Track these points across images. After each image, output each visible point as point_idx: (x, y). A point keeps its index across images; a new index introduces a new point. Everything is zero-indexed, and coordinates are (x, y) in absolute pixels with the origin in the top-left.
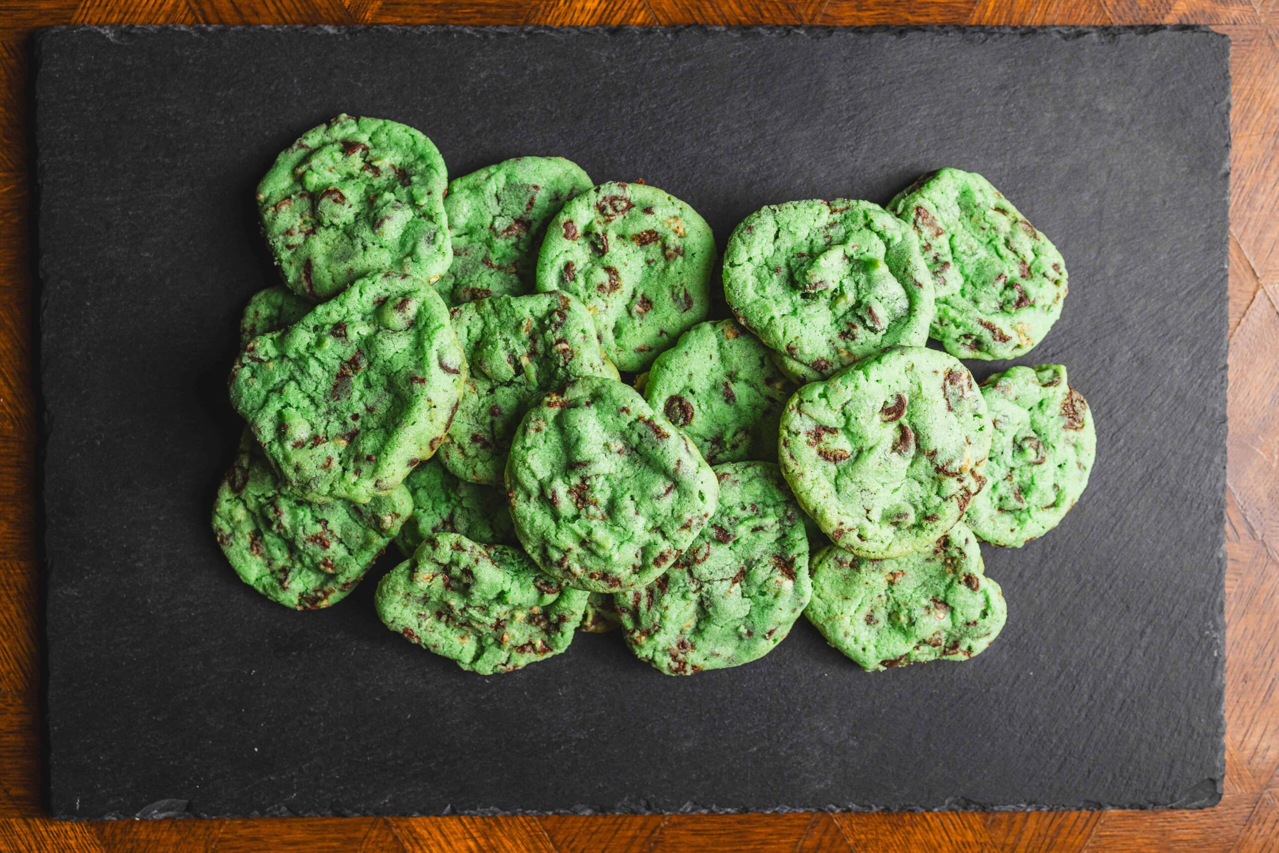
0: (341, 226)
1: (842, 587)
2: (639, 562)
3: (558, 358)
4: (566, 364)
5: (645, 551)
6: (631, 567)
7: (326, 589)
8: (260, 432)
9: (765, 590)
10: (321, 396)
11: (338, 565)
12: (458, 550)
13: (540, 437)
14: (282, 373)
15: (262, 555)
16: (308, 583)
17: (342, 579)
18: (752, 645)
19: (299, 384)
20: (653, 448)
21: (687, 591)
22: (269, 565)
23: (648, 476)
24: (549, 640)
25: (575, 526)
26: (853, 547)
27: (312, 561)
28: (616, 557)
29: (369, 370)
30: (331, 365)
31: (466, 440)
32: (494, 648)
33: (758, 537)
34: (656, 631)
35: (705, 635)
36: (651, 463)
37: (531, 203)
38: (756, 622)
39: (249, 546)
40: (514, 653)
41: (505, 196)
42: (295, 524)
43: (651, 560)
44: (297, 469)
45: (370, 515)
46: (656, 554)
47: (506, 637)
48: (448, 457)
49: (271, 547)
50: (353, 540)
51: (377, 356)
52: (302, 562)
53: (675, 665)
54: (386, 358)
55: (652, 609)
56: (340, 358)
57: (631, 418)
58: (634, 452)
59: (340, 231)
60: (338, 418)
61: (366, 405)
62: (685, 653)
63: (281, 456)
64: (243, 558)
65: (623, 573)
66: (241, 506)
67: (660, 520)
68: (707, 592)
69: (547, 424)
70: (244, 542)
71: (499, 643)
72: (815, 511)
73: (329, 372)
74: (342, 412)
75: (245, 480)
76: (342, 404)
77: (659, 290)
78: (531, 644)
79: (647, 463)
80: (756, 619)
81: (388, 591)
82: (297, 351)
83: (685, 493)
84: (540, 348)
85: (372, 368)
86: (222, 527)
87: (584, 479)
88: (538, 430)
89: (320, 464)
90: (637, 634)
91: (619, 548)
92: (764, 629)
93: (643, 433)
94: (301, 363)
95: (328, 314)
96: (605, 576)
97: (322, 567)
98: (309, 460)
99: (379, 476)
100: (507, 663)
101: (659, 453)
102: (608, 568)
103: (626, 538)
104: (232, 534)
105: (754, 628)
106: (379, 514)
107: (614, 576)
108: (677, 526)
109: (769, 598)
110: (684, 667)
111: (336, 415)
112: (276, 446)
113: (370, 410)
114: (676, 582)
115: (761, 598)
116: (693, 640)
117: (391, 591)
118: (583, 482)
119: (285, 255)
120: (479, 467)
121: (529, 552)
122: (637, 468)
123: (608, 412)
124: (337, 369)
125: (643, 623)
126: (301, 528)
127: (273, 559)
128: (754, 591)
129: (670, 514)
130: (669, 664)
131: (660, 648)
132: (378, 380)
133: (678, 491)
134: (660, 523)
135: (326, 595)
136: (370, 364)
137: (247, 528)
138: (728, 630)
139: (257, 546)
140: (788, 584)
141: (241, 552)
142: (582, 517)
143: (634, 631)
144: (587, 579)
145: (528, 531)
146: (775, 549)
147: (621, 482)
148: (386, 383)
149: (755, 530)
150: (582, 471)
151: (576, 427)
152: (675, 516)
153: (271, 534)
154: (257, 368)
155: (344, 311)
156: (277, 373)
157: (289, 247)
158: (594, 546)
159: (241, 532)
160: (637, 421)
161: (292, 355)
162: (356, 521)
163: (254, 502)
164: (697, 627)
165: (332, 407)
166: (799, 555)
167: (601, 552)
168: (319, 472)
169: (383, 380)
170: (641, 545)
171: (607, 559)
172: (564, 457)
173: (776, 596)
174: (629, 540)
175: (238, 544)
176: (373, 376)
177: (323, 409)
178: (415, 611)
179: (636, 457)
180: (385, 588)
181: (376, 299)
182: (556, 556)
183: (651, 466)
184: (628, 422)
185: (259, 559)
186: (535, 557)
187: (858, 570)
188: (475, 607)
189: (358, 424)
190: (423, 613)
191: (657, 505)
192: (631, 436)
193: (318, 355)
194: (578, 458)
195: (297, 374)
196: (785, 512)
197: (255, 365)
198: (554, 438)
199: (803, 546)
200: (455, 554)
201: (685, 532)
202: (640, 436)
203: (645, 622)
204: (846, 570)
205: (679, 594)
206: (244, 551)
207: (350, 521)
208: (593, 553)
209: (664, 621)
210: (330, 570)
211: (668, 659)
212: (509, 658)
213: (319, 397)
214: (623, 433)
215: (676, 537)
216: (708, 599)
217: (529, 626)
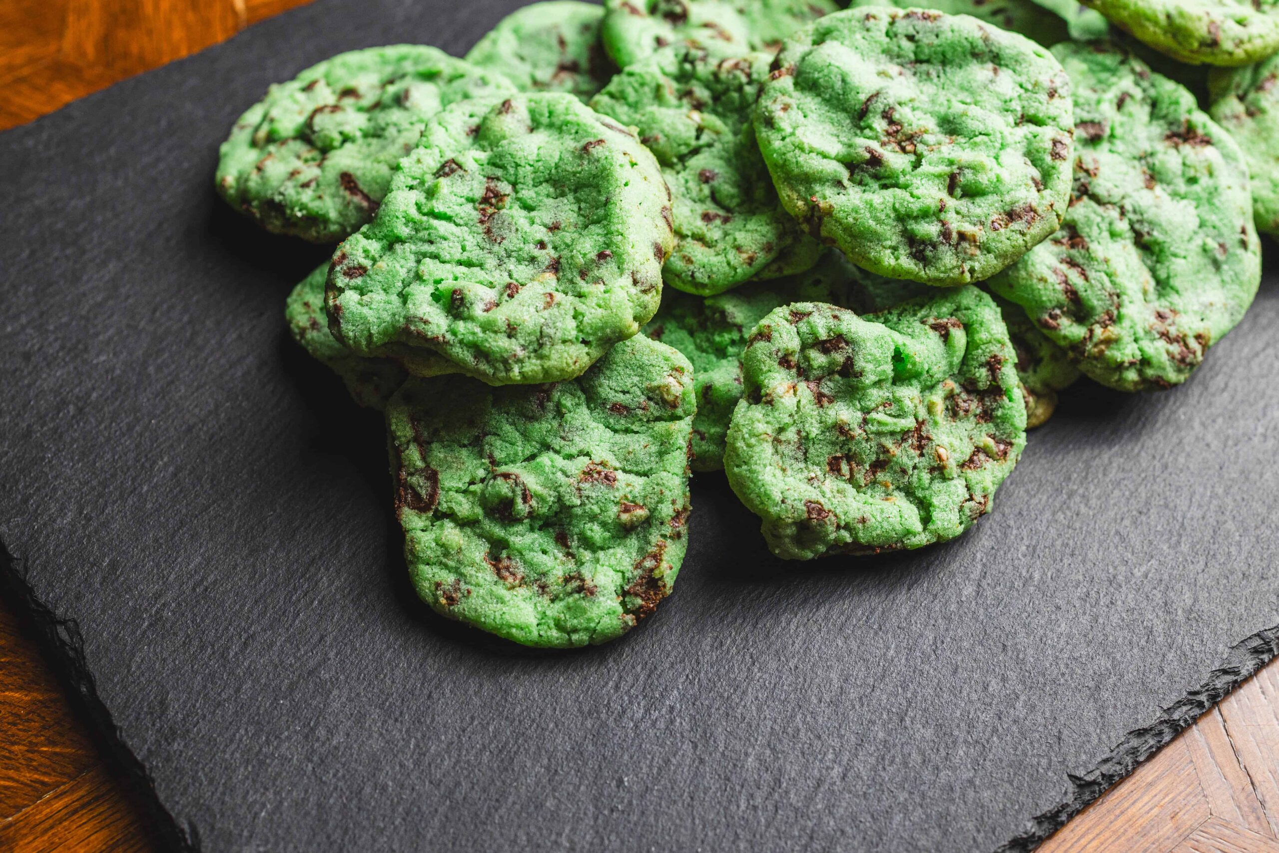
0: (358, 134)
1: (1263, 146)
2: (1036, 174)
3: (735, 77)
4: (749, 75)
5: (1032, 156)
6: (1031, 183)
7: (652, 549)
8: (426, 322)
9: (1191, 173)
10: (478, 251)
11: (645, 497)
12: (800, 319)
13: (795, 115)
14: (402, 262)
15: (523, 582)
16: (619, 563)
17: (666, 510)
18: (1237, 268)
19: (435, 257)
20: (937, 36)
21: (1110, 224)
22: (543, 588)
23: (957, 76)
24: (997, 425)
25: (925, 168)
26: (1242, 42)
27: (604, 525)
28: (1005, 175)
29: (517, 192)
30: (462, 215)
31: (699, 225)
32: (937, 485)
33: (1130, 115)
34: (1119, 307)
35: (1175, 282)
36: (949, 55)
37: (562, 43)
38: (1218, 224)
39: (496, 578)
40: (970, 474)
41: (526, 51)
42: (547, 478)
43: (1048, 159)
44: (511, 331)
45: (643, 399)
46: (1049, 145)
47: (941, 451)
48: (689, 261)
49: (529, 555)
50: (641, 455)
51: (517, 165)
52: (588, 544)
53: (1176, 349)
54: (532, 158)
55: (1091, 274)
56: (471, 200)
57: (884, 24)
58: (918, 65)
59: (360, 141)
60: (519, 261)
61: (545, 226)
62: (1173, 323)
63: (478, 330)
64: (501, 600)
65: (1027, 195)
66: (448, 525)
67: (1016, 106)
68: (1135, 212)
69: (790, 96)
70: (485, 575)
71: (939, 471)
72: (1169, 16)
73: (466, 225)
74: (520, 250)
75: (433, 477)
76: (512, 242)
77: (776, 24)
78: (978, 450)
79: (944, 62)
80: (1213, 218)
81: (749, 446)
82: (408, 221)
83: (1016, 61)
84: (702, 93)
85: (519, 186)
86: (437, 579)
87: (887, 115)
88: (786, 108)
89: (541, 305)
90: (1098, 331)
91: (999, 164)
92: (1233, 227)
93: (911, 31)
94: (423, 234)
95: (419, 161)
96: (1011, 215)
97: (625, 517)
98: (520, 308)
99: (628, 267)
100: (971, 496)
101: (950, 34)
102: (1007, 199)
103: (998, 145)
104: (461, 576)
105: (1220, 235)
106: (655, 384)
107: (1021, 204)
108: (1044, 97)
109: (1204, 181)
110: (1186, 345)
111: (513, 260)
112: (461, 326)
113: (554, 228)
114: (1089, 222)
115: (1196, 188)
116: (1168, 304)
117: (753, 441)
118: (891, 122)
119: (307, 196)
120: (742, 237)
121: (892, 262)
122: (935, 80)
123: (852, 31)
124: (476, 215)
125: (1095, 303)
126: (559, 474)
127: (544, 574)
128: (1182, 187)
129: (1022, 91)
130: (1168, 352)
131: (1141, 333)
132: (537, 194)
133: (1007, 66)
134: (1019, 109)
135: (657, 557)
136: (514, 185)
137: (477, 551)
138: (1197, 259)
139: (507, 568)
140: (1209, 152)
141: (491, 593)
142: (925, 153)
143: (1091, 331)
144: (994, 234)
145: (872, 223)
146: (1158, 129)
147: (933, 102)
148: (552, 190)
149: (1120, 104)
150: (879, 106)
151: (830, 64)
152: (1030, 87)
153: (520, 528)
154: (365, 282)
155: (436, 151)
156: (398, 266)
157: (305, 185)
158: (969, 176)
159: (472, 565)
160: (892, 23)
161: (404, 231)
162: (627, 431)
163: (464, 500)
164: (1158, 282)
165: (503, 253)
166: (1189, 111)
167: (984, 179)
168: (546, 314)
169: (546, 188)
170: (1022, 149)
171: (996, 188)
172: (842, 115)
173: (1211, 174)
174: (1003, 147)
175: (478, 585)
176: (527, 194)
177: (491, 262)
178: (800, 476)
179: (924, 67)
180: (740, 444)
181: (467, 129)
182: (930, 229)
183: (951, 62)
184: (884, 30)
185: (523, 591)
186: (906, 263)
187: (1262, 111)
188: (875, 409)
189: (550, 251)
190: (813, 475)
191: (997, 89)
192: (899, 47)
193: (439, 206)
194: (863, 97)
195: (426, 248)
196: (1133, 71)
197: (359, 281)
198: (810, 102)
199: (1186, 99)
200: (800, 324)
201: (1056, 100)
202: (911, 38)
203: (1096, 300)
204: (1249, 122)
205: (1106, 234)
206: (494, 588)
207: (619, 437)
208: (972, 193)
209: (1118, 280)
210: (641, 513)
211: (1162, 344)
212: (968, 487)
213: (474, 254)
214: (887, 52)
215: (1053, 112)
216: (1140, 222)
217: (959, 423)
